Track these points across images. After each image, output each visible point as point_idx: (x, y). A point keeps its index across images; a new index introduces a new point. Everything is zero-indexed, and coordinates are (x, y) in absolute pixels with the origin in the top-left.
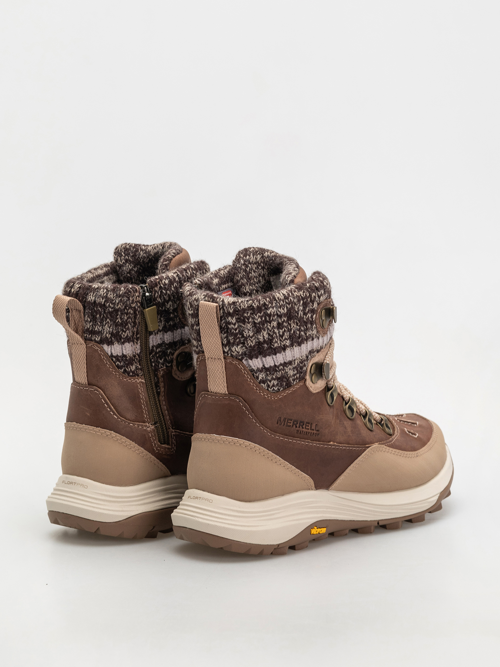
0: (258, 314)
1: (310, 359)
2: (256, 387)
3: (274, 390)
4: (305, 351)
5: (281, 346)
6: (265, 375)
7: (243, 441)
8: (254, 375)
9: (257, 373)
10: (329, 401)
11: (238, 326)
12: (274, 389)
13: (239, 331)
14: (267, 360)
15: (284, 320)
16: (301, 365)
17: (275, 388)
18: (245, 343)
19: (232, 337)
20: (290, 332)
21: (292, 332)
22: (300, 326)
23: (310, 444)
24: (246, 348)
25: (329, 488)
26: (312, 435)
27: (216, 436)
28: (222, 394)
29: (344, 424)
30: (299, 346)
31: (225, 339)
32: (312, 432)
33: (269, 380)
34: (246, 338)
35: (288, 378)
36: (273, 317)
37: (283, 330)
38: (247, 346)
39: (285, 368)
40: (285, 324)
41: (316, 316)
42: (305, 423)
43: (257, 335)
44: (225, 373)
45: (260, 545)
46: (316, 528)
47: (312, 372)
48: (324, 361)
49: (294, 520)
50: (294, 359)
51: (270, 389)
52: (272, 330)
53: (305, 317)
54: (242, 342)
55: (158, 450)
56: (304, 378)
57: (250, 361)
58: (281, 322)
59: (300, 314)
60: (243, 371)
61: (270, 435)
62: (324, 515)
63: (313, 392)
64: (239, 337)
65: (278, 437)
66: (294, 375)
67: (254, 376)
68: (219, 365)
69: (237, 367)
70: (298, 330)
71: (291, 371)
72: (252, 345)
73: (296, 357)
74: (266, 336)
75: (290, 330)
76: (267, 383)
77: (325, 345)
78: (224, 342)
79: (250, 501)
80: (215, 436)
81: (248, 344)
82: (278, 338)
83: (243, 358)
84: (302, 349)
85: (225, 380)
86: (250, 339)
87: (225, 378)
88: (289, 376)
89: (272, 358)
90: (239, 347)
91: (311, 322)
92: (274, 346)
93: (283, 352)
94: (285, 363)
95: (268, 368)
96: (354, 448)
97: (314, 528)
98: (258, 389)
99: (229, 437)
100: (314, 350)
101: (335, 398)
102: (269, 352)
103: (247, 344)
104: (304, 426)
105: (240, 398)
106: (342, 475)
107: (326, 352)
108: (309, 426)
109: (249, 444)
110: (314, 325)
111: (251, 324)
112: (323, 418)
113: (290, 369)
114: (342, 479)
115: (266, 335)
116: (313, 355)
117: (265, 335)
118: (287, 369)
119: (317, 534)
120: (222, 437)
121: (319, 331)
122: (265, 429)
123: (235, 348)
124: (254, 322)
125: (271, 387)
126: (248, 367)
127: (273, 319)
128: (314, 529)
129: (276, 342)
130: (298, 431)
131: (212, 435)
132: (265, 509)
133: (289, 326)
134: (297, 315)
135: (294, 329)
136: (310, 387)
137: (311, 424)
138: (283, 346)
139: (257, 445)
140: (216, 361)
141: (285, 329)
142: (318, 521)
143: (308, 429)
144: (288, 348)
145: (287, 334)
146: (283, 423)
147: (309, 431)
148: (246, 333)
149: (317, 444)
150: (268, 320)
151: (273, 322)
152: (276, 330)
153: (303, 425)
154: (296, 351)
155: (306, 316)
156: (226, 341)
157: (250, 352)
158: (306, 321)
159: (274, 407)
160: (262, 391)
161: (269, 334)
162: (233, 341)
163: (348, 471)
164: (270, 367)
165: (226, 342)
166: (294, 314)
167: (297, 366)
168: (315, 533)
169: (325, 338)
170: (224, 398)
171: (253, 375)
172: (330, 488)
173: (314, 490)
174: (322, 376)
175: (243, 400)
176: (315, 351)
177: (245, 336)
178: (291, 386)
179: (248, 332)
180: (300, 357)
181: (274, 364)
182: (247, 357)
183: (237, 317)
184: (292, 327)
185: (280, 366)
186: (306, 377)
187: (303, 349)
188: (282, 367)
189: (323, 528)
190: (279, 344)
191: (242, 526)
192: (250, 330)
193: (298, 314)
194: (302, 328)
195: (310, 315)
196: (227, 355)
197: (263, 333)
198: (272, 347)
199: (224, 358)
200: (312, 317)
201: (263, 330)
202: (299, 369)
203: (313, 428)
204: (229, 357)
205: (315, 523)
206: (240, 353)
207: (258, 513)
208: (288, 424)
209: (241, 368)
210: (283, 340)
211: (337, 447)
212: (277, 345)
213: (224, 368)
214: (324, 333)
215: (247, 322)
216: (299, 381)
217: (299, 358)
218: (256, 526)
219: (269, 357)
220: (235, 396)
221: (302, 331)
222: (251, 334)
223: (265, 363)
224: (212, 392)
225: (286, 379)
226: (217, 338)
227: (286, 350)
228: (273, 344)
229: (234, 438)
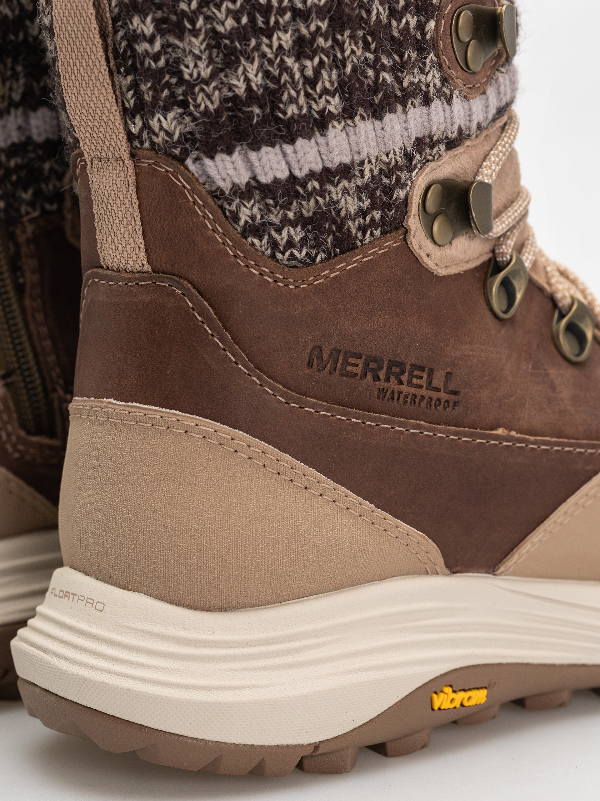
0: (224, 6)
1: (419, 165)
2: (233, 249)
3: (293, 260)
4: (398, 137)
5: (312, 116)
6: (260, 209)
7: (194, 419)
8: (225, 209)
9: (234, 201)
10: (497, 304)
11: (163, 46)
12: (292, 255)
13: (167, 61)
14: (265, 159)
15: (318, 28)
16: (386, 180)
17: (296, 253)
18: (189, 103)
19: (149, 85)
20: (340, 70)
21: (349, 69)
22: (375, 51)
23: (425, 433)
24: (194, 119)
25: (498, 570)
26: (433, 406)
27: (115, 404)
28: (133, 272)
29: (547, 375)
30: (377, 118)
31: (131, 92)
32: (435, 395)
33: (275, 225)
34: (191, 86)
35: (342, 221)
36: (278, 17)
37: (316, 60)
38: (196, 113)
39: (330, 187)
40: (321, 41)
41: (437, 27)
42: (408, 367)
43: (226, 76)
44: (137, 204)
45: (252, 746)
46: (448, 690)
47: (431, 206)
48: (475, 178)
49: (371, 669)
50: (357, 159)
51: (279, 256)
52: (276, 58)
53: (394, 23)
54: (182, 100)
55: (19, 451)
56: (403, 226)
57: (207, 162)
58: (308, 36)
59: (377, 13)
60: (188, 195)
61: (284, 400)
62: (478, 651)
63: (435, 273)
64: (167, 82)
65: (311, 410)
66: (363, 213)
67: (224, 213)
68: (119, 180)
69: (172, 184)
70: (368, 65)
71: (348, 198)
72: (211, 108)
73: (366, 153)
74: (257, 80)
75: (339, 64)
76: (270, 236)
77: (479, 127)
78: (128, 101)
79: (222, 609)
80: (112, 403)
81: (197, 106)
82: (300, 86)
83: (185, 153)
84: (388, 128)
85: (139, 227)
86: (202, 90)
87: (139, 220)
88: (343, 213)
89: (280, 152)
90: (170, 115)
91: (417, 43)
92: (285, 113)
93: (317, 134)
94: (326, 170)
95: (267, 185)
96: (578, 450)
97: (442, 691)
98: (242, 255)
99: (153, 408)
100: (435, 138)
101: (519, 296)
102: (268, 134)
103: (193, 106)
104: (405, 378)
105: (185, 282)
106: (537, 529)
107: (481, 152)
108: (421, 378)
109: (213, 430)
110: (429, 54)
111: (201, 37)
112: (471, 353)
113: (346, 191)
114: (540, 541)
115: (256, 76)
116: (431, 155)
117: (251, 76)
118: (335, 192)
119: (455, 708)
120: (132, 407)
121: (452, 79)
122: (267, 382)
123: (159, 120)
124: (214, 30)
125: (281, 248)
126: (204, 184)
127: (277, 22)
128: (442, 695)
129: (292, 100)
130: (382, 391)
131: (105, 399)
132: (271, 634)
133: (337, 48)
134: (364, 14)
135: (355, 60)
136: (423, 255)
137: (431, 371)
138: (317, 116)
139: (242, 433)
140: (111, 165)
141: (320, 58)
142: (456, 670)
143: (421, 387)
144: (335, 123)
145: (330, 76)
146: (329, 366)
147: (423, 392)
148: (187, 67)
149: (448, 433)
150: (262, 26)
151: (281, 34)
152: (290, 61)
153: (403, 372)
154: (363, 133)
155: (399, 21)
156: (133, 99)
157: (207, 134)
158: (400, 39)
159: (297, 312)
160: (253, 263)
161: (267, 74)
162: (153, 97)
163: (558, 516)
164: (276, 181)
165: (132, 102)
166: (353, 9)
167: (372, 185)
168: (447, 705)
169: (477, 104)
170: (140, 283)
171: (221, 207)
172: (502, 569)
173: (445, 575)
174: (471, 227)
175: (193, 290)
176: (439, 141)
177: (187, 77)
178: (354, 247)
179: (196, 66)
180: (382, 154)
181: (287, 173)
182: (197, 149)
183: (159, 14)
184: (347, 53)
185: (310, 180)
186: (407, 222)
187: (393, 128)
188: (317, 185)
189: (478, 689)
190: (302, 107)
191: (186, 687)
192: (200, 58)
193: (369, 12)
194: (385, 60)
195: (413, 22)
196: (139, 146)
197: (245, 69)
198: (281, 115)
199: (132, 156)
200: (421, 27)
201: (243, 57)
202: (378, 193)
203: (435, 383)
204: (145, 152)
205: (445, 674)
206: (176, 137)
207: (244, 647)
208: (349, 368)
209: (184, 187)
210: (317, 94)
211: (518, 445)
212: (296, 111)
213: (133, 188)
214: (470, 88)
215: (189, 29)
216: (384, 233)
217: (377, 158)
218: (236, 688)
219: (270, 149)
220: (168, 278)
221: (384, 68)
222: (206, 72)
223: (258, 171)
224: (110, 268)
225: (334, 222)
226: (103, 91)
227: (327, 128)
228: (281, 106)
229: (168, 410)
